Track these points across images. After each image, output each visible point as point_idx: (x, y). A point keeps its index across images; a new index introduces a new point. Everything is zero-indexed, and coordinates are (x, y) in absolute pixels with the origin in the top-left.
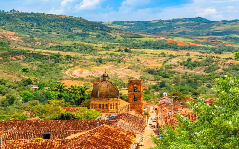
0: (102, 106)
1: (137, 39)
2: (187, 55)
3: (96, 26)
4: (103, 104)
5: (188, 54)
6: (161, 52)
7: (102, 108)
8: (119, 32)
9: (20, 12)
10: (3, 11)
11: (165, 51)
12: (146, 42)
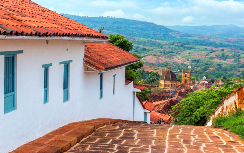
0: (166, 85)
1: (189, 38)
2: (221, 51)
3: (162, 29)
4: (167, 84)
5: (223, 50)
6: (205, 48)
7: (166, 87)
8: (177, 33)
9: (113, 18)
10: (102, 16)
11: (208, 47)
12: (195, 40)
